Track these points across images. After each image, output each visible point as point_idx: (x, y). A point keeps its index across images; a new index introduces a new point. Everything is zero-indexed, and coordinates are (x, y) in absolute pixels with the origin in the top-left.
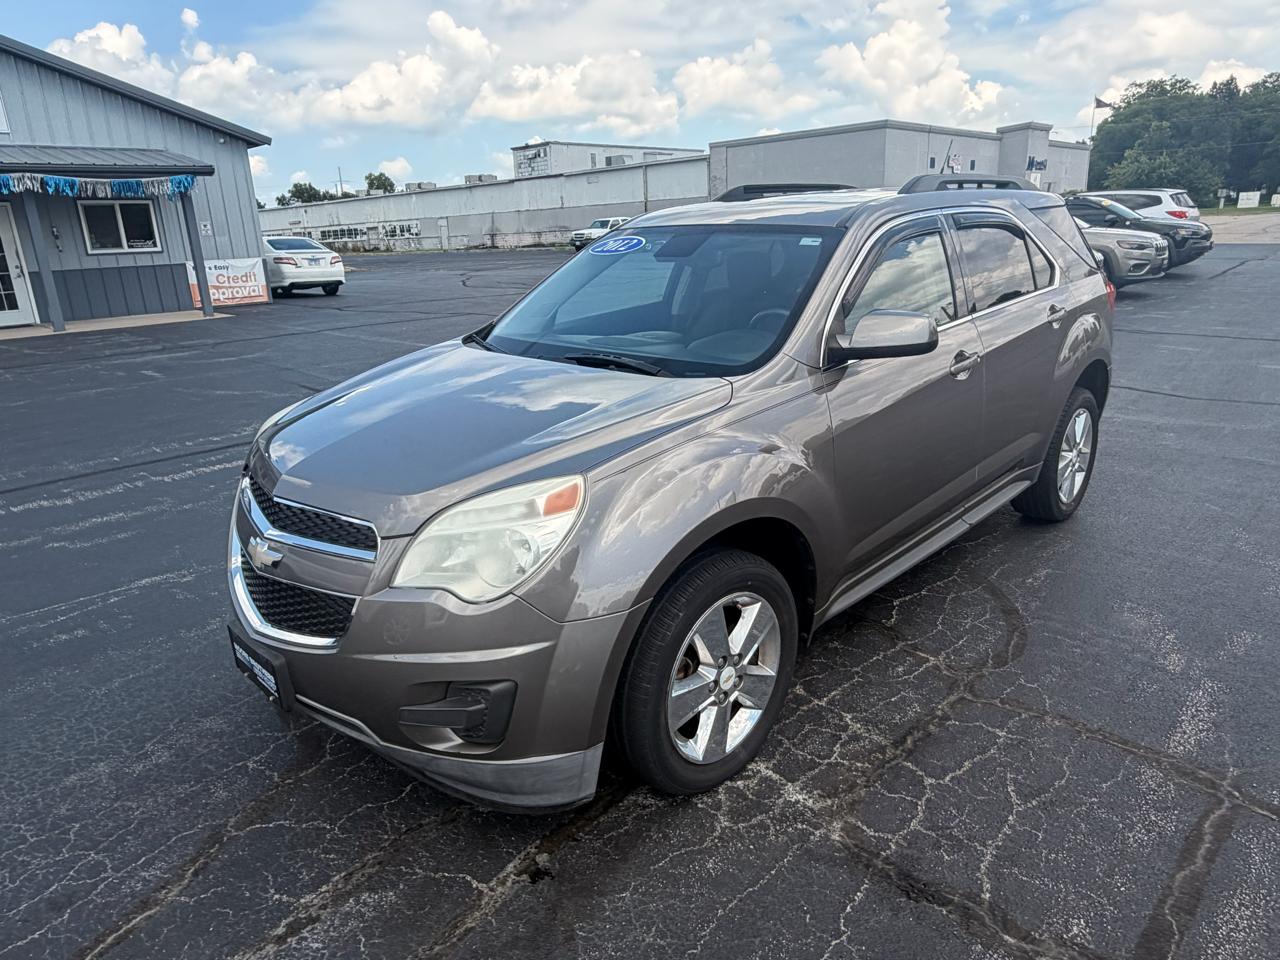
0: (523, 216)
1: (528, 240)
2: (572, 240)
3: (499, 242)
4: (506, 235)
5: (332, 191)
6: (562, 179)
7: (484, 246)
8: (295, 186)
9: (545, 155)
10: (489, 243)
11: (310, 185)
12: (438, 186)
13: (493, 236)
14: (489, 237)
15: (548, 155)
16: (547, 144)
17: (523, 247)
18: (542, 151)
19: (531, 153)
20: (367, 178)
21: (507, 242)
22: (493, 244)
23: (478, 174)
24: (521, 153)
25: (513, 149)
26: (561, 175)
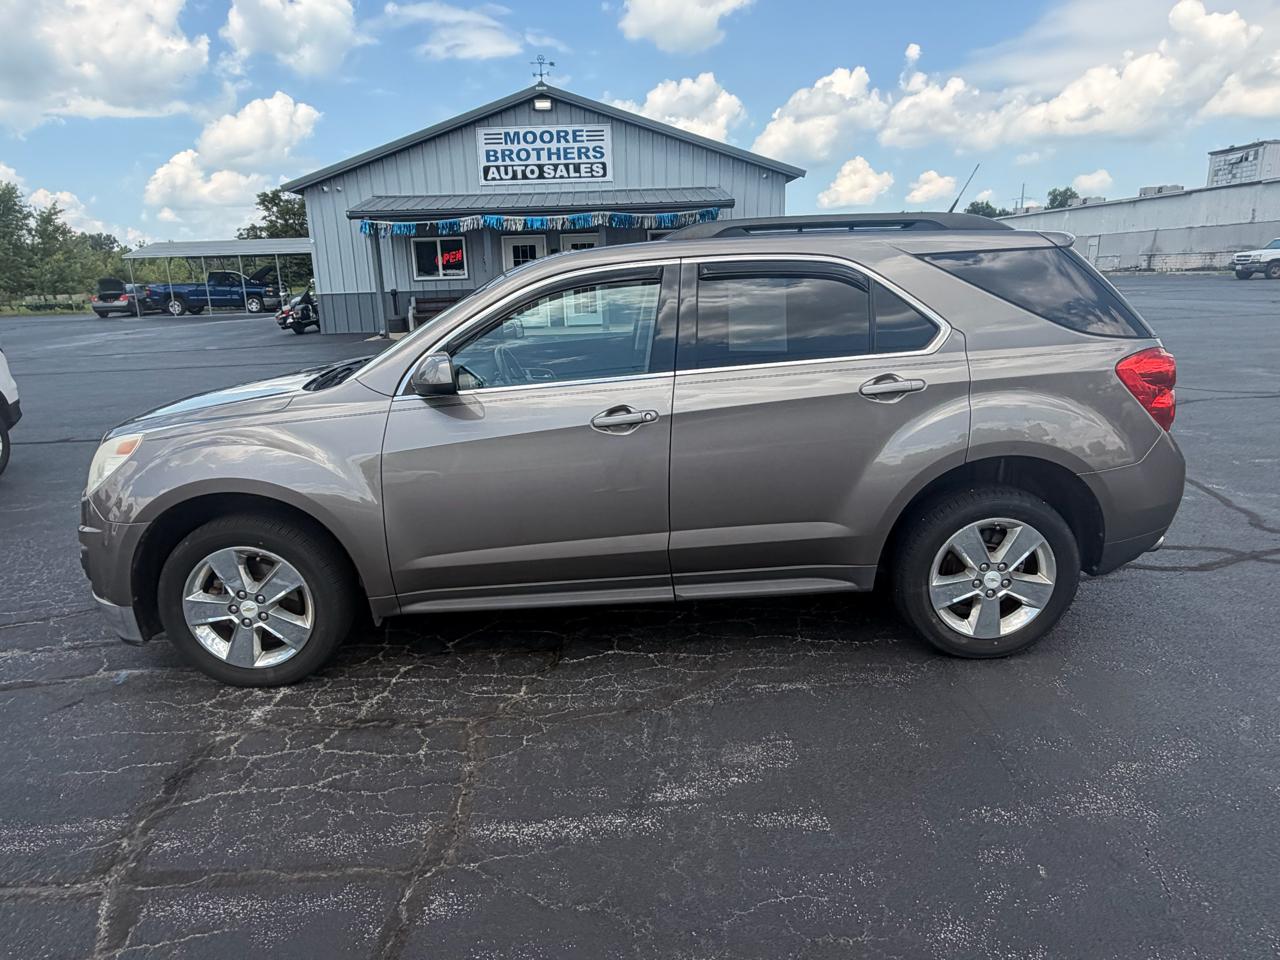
0: (1194, 233)
1: (1196, 262)
2: (1233, 263)
3: (1157, 264)
4: (1168, 255)
5: (1010, 209)
6: (1260, 187)
7: (1137, 268)
8: (972, 205)
9: (1255, 158)
10: (1144, 265)
11: (987, 204)
12: (1107, 200)
13: (1151, 257)
14: (1145, 258)
15: (1260, 158)
16: (1262, 144)
17: (1187, 270)
18: (1252, 153)
19: (1234, 157)
20: (1050, 194)
21: (1168, 263)
22: (1149, 265)
23: (1158, 186)
24: (1222, 158)
25: (1212, 154)
26: (1260, 182)
